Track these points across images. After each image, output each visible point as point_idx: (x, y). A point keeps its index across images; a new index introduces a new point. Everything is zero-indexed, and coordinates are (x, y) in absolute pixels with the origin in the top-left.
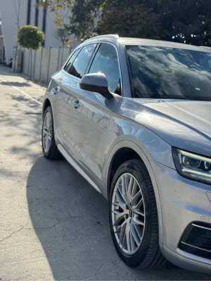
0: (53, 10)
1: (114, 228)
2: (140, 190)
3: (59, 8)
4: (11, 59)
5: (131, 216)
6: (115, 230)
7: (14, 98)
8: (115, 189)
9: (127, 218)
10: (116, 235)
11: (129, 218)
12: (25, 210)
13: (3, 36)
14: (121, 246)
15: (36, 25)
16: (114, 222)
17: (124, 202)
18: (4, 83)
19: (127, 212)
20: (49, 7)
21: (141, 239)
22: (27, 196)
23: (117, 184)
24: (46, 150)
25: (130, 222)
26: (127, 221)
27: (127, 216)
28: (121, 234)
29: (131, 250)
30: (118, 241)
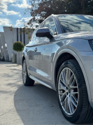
0: (27, 33)
1: (61, 103)
2: (73, 74)
3: (29, 32)
4: (11, 59)
5: (70, 93)
6: (62, 104)
7: (11, 70)
8: (59, 81)
9: (67, 95)
10: (63, 107)
11: (69, 94)
12: (12, 104)
13: (7, 49)
14: (66, 112)
15: (21, 41)
16: (60, 100)
17: (65, 86)
18: (7, 66)
19: (67, 91)
20: (25, 32)
21: (77, 102)
22: (14, 99)
23: (60, 77)
24: (25, 82)
25: (70, 96)
26: (68, 96)
27: (67, 93)
28: (65, 105)
29: (72, 112)
30: (64, 110)
